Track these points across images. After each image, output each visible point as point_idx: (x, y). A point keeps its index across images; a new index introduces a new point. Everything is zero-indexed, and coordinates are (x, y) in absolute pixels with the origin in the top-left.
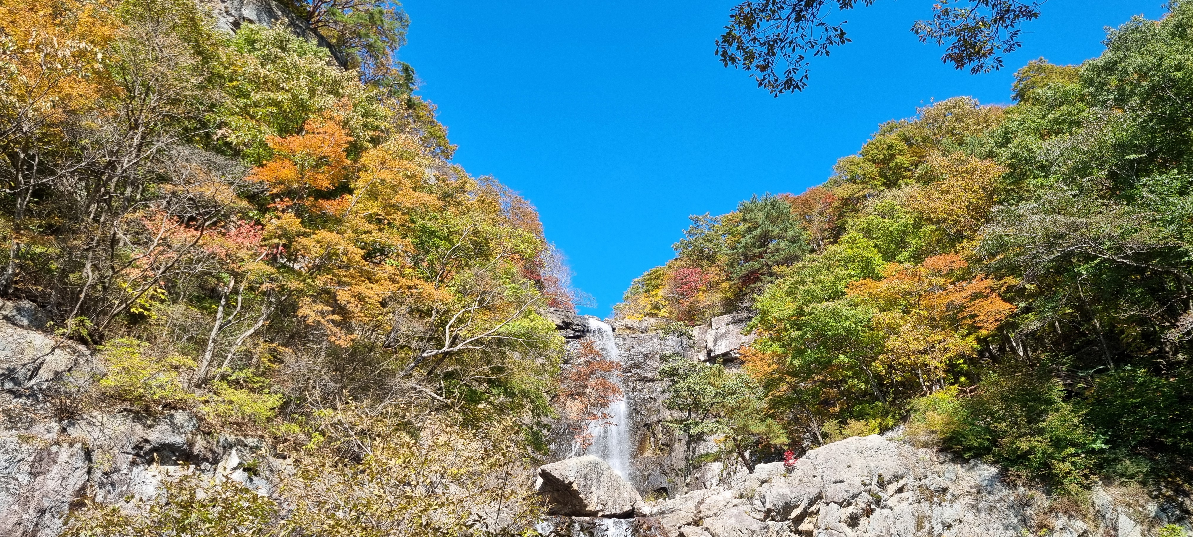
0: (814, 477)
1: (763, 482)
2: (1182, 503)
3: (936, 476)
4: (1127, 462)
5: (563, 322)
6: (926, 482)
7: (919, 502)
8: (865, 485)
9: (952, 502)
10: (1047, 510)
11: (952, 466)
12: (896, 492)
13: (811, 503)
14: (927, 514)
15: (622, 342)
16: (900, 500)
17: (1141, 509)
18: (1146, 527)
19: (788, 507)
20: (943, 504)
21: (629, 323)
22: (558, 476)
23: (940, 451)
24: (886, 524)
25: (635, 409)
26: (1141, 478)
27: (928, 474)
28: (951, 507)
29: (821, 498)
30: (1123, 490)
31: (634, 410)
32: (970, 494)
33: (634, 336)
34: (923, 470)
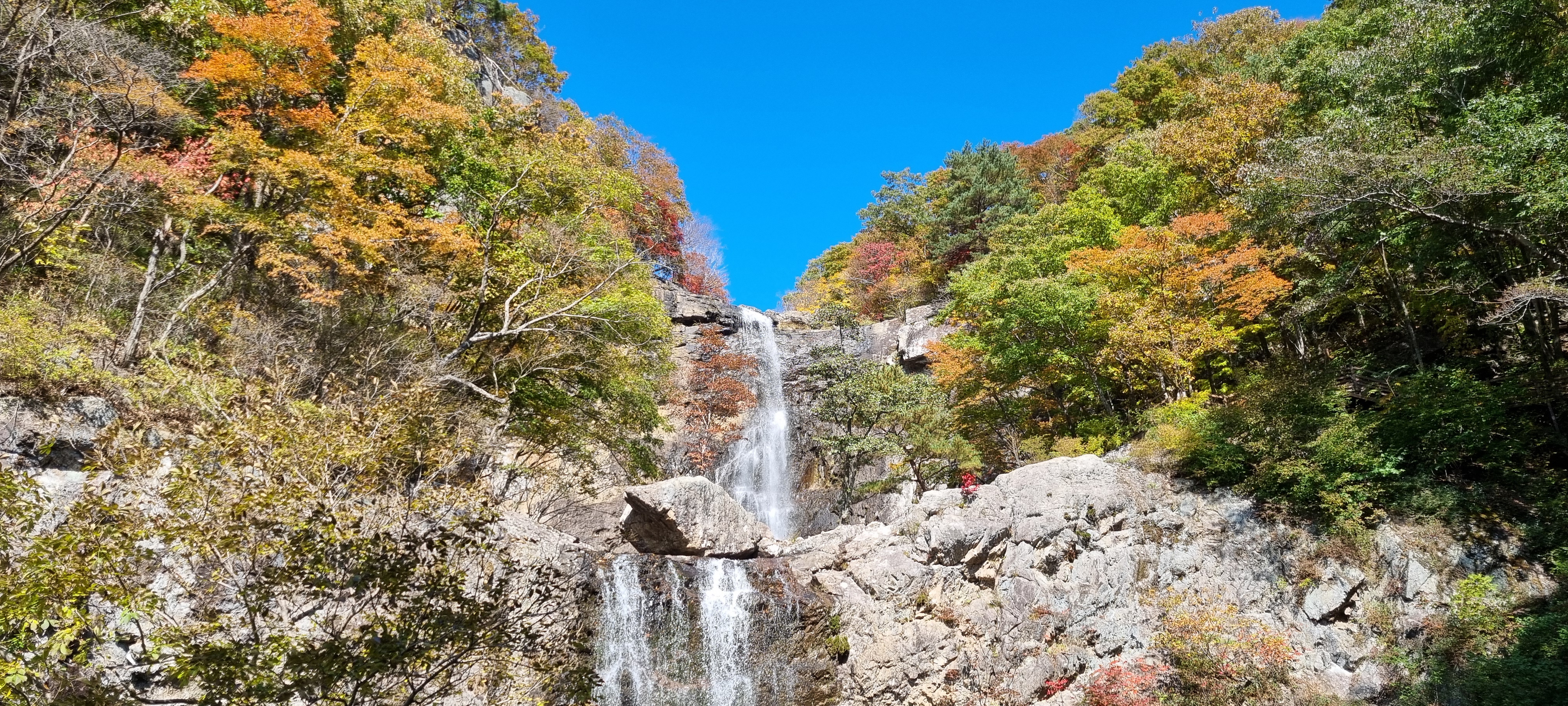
0: (1002, 508)
1: (931, 514)
2: (1497, 547)
3: (1168, 510)
4: (1427, 492)
5: (708, 313)
6: (1154, 516)
7: (1143, 543)
8: (1068, 519)
9: (1187, 543)
10: (1312, 554)
11: (1190, 496)
12: (1111, 529)
13: (994, 542)
14: (1152, 558)
15: (785, 340)
16: (1117, 540)
17: (1440, 554)
18: (1445, 578)
19: (961, 547)
20: (1175, 546)
21: (797, 315)
22: (647, 501)
23: (1175, 477)
24: (1094, 571)
25: (799, 428)
26: (1443, 514)
27: (1157, 506)
28: (1186, 550)
29: (1009, 536)
30: (1419, 529)
31: (797, 430)
32: (1212, 533)
33: (802, 332)
34: (1150, 502)
